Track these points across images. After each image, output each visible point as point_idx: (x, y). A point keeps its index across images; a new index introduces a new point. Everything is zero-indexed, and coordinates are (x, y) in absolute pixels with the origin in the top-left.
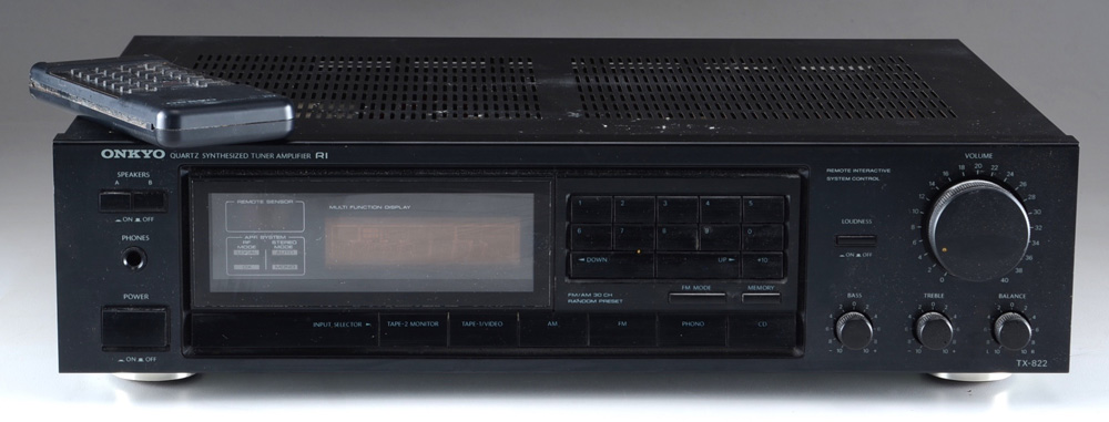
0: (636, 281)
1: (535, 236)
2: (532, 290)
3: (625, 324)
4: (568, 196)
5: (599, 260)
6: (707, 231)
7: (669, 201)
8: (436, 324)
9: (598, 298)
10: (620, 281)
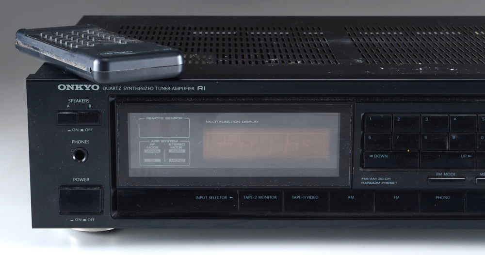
0: (407, 170)
1: (340, 141)
2: (338, 176)
3: (398, 197)
4: (362, 114)
5: (382, 156)
6: (454, 137)
7: (430, 118)
8: (275, 197)
9: (381, 181)
10: (396, 170)
